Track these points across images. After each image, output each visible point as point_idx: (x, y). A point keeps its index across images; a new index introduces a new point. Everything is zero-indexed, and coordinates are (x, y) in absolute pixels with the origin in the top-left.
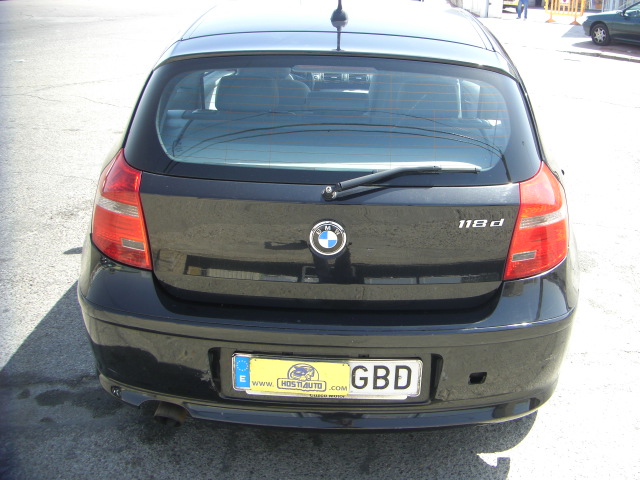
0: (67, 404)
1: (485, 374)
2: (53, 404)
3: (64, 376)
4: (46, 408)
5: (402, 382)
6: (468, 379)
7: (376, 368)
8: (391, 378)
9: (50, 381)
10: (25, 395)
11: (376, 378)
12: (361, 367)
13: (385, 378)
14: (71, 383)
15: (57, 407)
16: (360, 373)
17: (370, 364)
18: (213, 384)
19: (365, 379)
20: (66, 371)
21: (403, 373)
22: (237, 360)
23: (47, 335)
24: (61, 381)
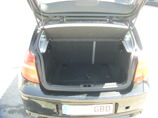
0: (16, 113)
1: (129, 107)
2: (13, 113)
3: (15, 105)
4: (11, 115)
5: (108, 110)
6: (125, 108)
7: (101, 107)
8: (105, 109)
9: (11, 107)
10: (5, 111)
11: (101, 109)
12: (97, 107)
13: (103, 109)
14: (17, 107)
15: (14, 114)
16: (96, 108)
17: (99, 106)
18: (57, 113)
19: (98, 110)
20: (15, 103)
21: (108, 108)
22: (63, 107)
23: (9, 93)
24: (14, 107)
